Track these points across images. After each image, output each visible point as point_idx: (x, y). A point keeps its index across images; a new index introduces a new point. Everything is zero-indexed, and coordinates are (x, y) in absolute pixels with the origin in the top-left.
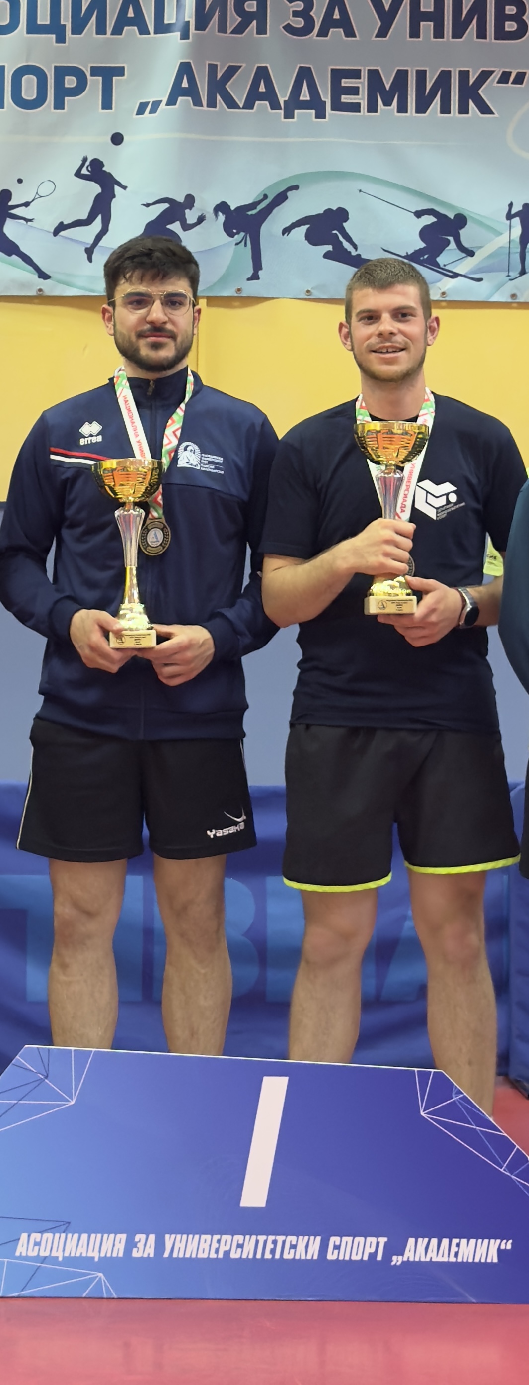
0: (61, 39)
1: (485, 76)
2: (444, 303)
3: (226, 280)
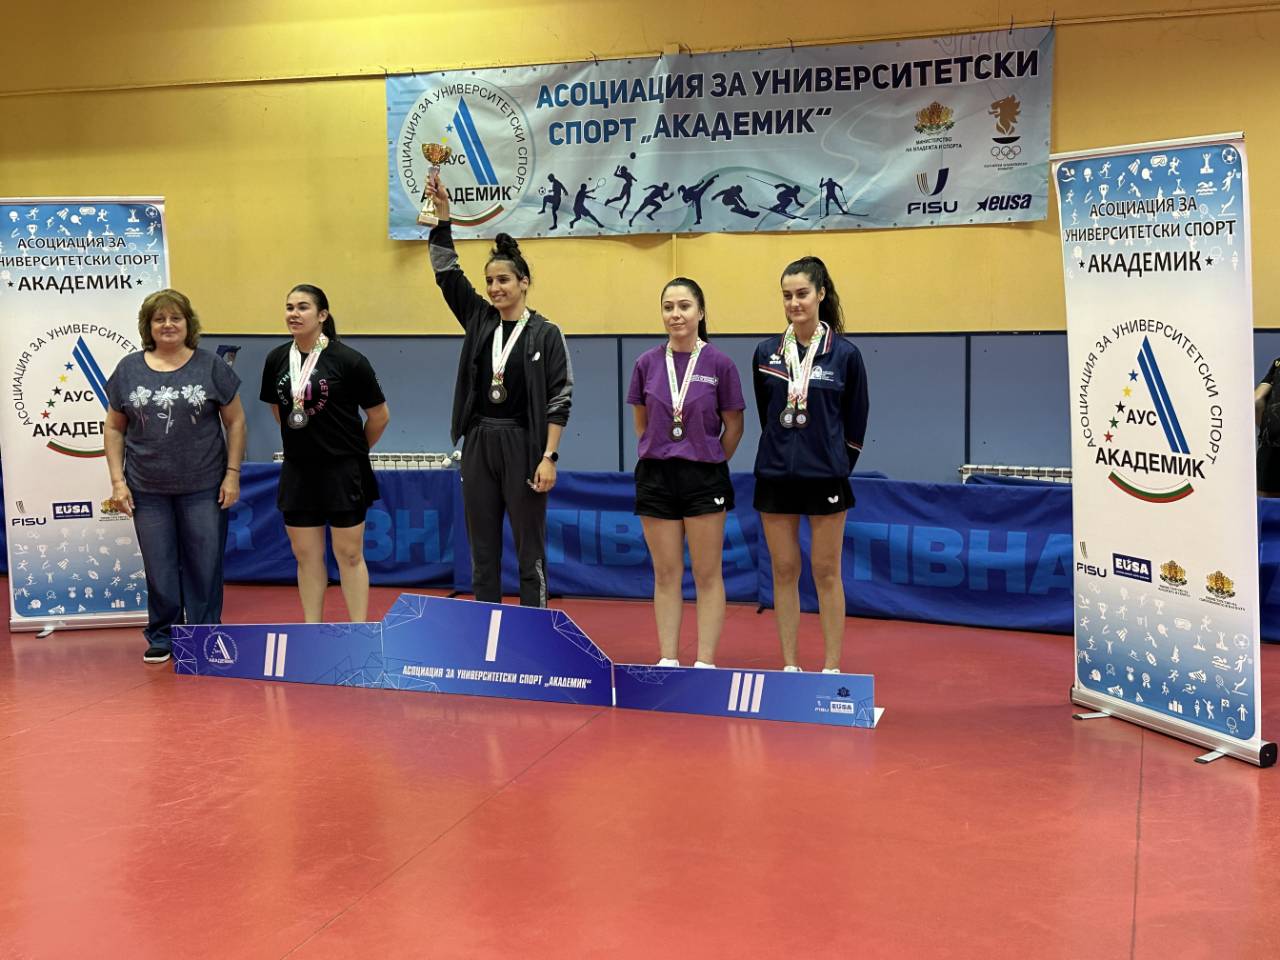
0: (606, 106)
1: (810, 111)
2: (789, 232)
3: (684, 225)
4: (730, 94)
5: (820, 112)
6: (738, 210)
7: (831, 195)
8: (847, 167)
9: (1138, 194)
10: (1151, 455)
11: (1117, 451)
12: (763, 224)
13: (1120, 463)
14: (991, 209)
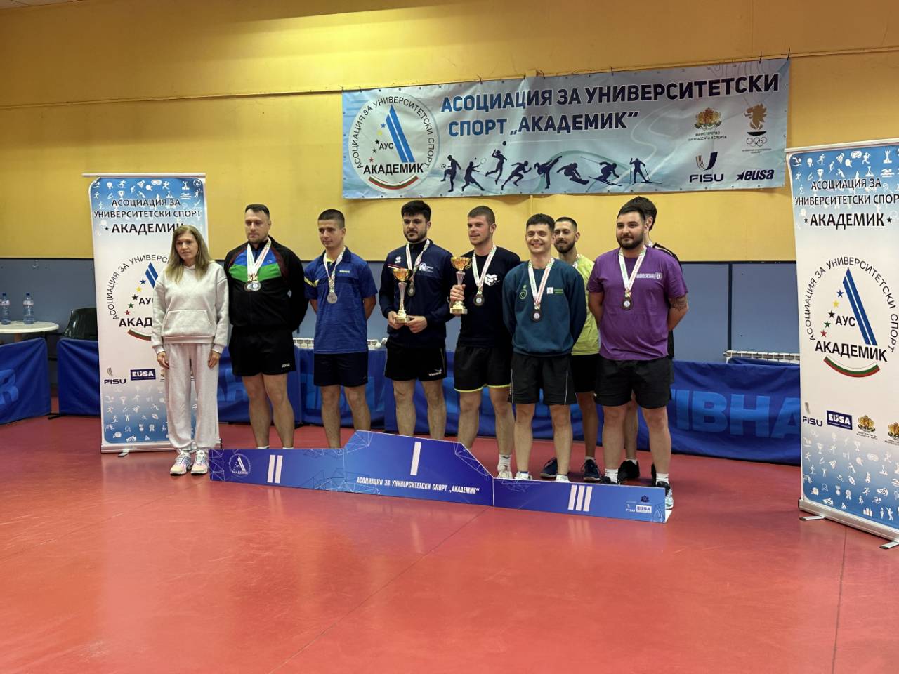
0: (487, 111)
1: (624, 114)
2: (609, 194)
3: (538, 189)
4: (570, 103)
5: (630, 115)
6: (575, 179)
7: (637, 169)
8: (648, 151)
9: (843, 176)
10: (852, 346)
11: (829, 343)
12: (591, 188)
13: (832, 350)
14: (746, 179)
